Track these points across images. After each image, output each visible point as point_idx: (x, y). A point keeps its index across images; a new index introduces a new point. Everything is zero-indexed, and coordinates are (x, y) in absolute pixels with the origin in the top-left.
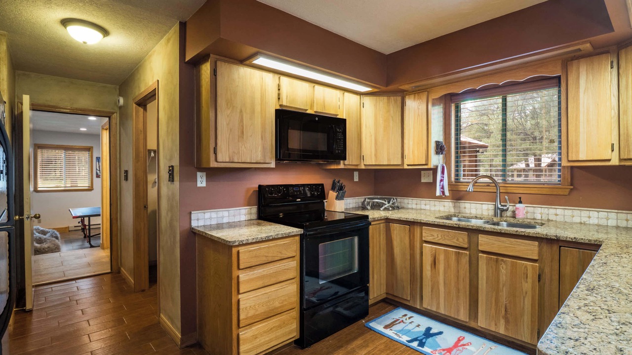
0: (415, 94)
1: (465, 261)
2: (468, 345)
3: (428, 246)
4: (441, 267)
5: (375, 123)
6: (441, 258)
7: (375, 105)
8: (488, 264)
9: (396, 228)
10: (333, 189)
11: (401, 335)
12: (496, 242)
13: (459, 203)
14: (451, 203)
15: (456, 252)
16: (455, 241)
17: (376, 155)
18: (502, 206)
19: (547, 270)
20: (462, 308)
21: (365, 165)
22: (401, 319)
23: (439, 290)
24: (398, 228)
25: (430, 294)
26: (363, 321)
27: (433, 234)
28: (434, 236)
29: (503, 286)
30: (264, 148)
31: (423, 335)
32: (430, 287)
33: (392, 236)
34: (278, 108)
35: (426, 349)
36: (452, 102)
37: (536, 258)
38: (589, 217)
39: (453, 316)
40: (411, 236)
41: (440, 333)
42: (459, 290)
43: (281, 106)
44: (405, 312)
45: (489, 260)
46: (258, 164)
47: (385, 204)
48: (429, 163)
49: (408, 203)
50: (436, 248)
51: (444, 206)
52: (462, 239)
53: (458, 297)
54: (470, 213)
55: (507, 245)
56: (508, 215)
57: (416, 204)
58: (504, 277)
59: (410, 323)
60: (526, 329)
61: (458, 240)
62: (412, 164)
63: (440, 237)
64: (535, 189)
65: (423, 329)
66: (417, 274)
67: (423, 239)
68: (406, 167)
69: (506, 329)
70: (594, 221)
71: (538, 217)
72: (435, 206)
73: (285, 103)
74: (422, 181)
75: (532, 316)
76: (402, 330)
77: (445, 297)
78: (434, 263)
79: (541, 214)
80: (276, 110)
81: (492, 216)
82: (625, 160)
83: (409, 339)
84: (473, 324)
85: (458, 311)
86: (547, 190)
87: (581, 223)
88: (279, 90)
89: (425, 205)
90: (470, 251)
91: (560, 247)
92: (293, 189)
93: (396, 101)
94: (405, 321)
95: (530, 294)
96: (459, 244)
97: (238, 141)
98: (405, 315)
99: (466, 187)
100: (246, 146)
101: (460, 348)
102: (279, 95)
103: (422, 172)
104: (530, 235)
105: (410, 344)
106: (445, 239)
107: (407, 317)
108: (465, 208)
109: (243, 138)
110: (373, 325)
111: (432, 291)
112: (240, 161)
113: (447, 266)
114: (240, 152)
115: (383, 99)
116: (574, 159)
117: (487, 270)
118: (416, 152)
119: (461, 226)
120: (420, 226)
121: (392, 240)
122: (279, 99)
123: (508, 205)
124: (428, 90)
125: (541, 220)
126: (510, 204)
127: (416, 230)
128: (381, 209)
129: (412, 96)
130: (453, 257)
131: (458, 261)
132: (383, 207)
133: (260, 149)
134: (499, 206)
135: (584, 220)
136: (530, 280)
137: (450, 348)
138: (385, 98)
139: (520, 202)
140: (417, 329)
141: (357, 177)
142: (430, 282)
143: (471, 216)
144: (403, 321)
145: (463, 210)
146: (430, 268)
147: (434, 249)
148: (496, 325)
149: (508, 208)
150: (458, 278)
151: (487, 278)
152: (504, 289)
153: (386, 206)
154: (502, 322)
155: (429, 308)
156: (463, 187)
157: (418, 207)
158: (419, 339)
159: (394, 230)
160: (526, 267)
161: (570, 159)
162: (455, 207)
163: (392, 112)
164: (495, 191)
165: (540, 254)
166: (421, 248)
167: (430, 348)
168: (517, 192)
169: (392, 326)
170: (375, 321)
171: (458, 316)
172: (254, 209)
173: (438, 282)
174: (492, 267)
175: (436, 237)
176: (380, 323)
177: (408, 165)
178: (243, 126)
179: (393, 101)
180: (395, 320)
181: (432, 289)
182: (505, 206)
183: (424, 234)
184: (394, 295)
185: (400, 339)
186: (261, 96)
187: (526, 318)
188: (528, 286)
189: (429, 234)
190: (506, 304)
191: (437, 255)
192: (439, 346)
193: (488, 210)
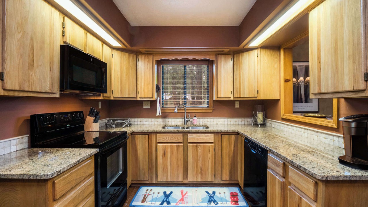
0: (145, 55)
1: (181, 149)
2: (187, 193)
3: (161, 145)
4: (169, 155)
5: (121, 69)
6: (169, 151)
7: (120, 57)
8: (192, 149)
9: (139, 138)
10: (91, 114)
11: (154, 203)
12: (196, 137)
13: (166, 119)
14: (161, 119)
15: (177, 146)
16: (176, 139)
17: (121, 91)
18: (187, 119)
19: (217, 146)
20: (180, 175)
21: (113, 97)
22: (147, 193)
23: (167, 169)
24: (140, 137)
25: (162, 172)
26: (126, 204)
27: (164, 138)
28: (164, 139)
29: (200, 158)
30: (52, 79)
31: (165, 197)
32: (162, 169)
33: (136, 143)
34: (62, 44)
35: (172, 204)
36: (161, 64)
37: (213, 141)
38: (219, 121)
39: (175, 181)
40: (149, 141)
41: (171, 193)
42: (178, 165)
43: (64, 42)
44: (146, 188)
45: (193, 146)
46: (41, 94)
47: (125, 123)
48: (154, 97)
49: (135, 121)
50: (165, 145)
51: (157, 121)
52: (179, 138)
53: (178, 170)
54: (171, 124)
55: (201, 137)
56: (189, 123)
57: (140, 121)
58: (200, 153)
59: (153, 193)
60: (209, 175)
61: (177, 139)
62: (144, 97)
63: (168, 139)
64: (200, 110)
65: (162, 194)
66: (153, 163)
67: (158, 141)
68: (139, 99)
69: (201, 178)
70: (221, 123)
71: (201, 123)
72: (152, 121)
73: (68, 41)
74: (144, 108)
75: (212, 169)
76: (152, 199)
77: (171, 172)
78: (165, 154)
79: (202, 121)
80: (61, 46)
81: (182, 124)
82: (236, 98)
83: (160, 203)
84: (186, 182)
85: (178, 177)
86: (205, 110)
87: (216, 124)
88: (63, 28)
89: (146, 121)
90: (183, 143)
91: (221, 135)
92: (63, 117)
93: (133, 57)
94: (149, 193)
95: (211, 159)
96: (178, 141)
97: (29, 69)
98: (147, 190)
99: (174, 110)
100: (36, 75)
101: (185, 196)
102: (63, 32)
103: (144, 102)
104: (211, 131)
105: (163, 205)
106: (171, 139)
107: (149, 190)
108: (169, 121)
109: (33, 66)
110: (134, 203)
111: (163, 170)
112: (30, 90)
113: (172, 154)
114: (31, 81)
115: (126, 55)
116: (220, 97)
117: (192, 152)
118: (146, 90)
119: (179, 131)
120: (155, 134)
121: (136, 145)
122: (63, 36)
123: (190, 118)
124: (153, 54)
125: (202, 124)
126: (191, 118)
127: (152, 137)
128: (123, 126)
129: (143, 56)
130: (175, 149)
131: (178, 150)
132: (125, 125)
133: (49, 79)
134: (186, 119)
135: (218, 122)
136: (211, 152)
137: (182, 198)
138: (127, 54)
139: (195, 117)
140: (160, 196)
141: (100, 106)
142: (162, 165)
143: (172, 125)
144: (149, 194)
145: (167, 123)
146: (162, 158)
147: (164, 146)
148: (197, 178)
149: (190, 120)
150: (178, 159)
151: (192, 156)
152: (200, 159)
153: (126, 124)
154: (200, 175)
155: (161, 181)
156: (168, 110)
157: (142, 123)
158: (165, 200)
159: (138, 139)
160: (209, 146)
161: (218, 97)
162: (163, 121)
163: (131, 64)
164: (184, 112)
165: (214, 139)
166: (156, 147)
167: (173, 202)
168: (194, 112)
169: (146, 200)
170: (133, 201)
171: (178, 180)
172: (25, 139)
173: (167, 165)
174: (194, 150)
175: (166, 139)
176: (138, 201)
177: (140, 98)
178: (33, 54)
179: (131, 57)
180: (144, 195)
181: (163, 169)
182: (189, 119)
183: (158, 138)
184: (138, 180)
185: (156, 205)
186: (50, 30)
187: (209, 170)
188: (210, 155)
189: (160, 138)
190: (201, 166)
191: (166, 149)
192: (177, 200)
193: (180, 121)
